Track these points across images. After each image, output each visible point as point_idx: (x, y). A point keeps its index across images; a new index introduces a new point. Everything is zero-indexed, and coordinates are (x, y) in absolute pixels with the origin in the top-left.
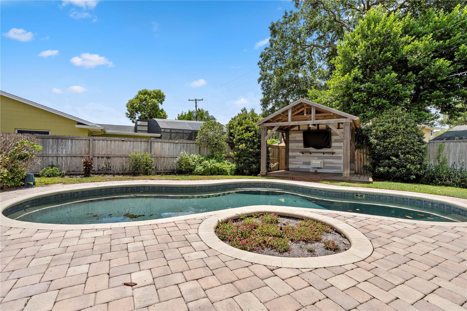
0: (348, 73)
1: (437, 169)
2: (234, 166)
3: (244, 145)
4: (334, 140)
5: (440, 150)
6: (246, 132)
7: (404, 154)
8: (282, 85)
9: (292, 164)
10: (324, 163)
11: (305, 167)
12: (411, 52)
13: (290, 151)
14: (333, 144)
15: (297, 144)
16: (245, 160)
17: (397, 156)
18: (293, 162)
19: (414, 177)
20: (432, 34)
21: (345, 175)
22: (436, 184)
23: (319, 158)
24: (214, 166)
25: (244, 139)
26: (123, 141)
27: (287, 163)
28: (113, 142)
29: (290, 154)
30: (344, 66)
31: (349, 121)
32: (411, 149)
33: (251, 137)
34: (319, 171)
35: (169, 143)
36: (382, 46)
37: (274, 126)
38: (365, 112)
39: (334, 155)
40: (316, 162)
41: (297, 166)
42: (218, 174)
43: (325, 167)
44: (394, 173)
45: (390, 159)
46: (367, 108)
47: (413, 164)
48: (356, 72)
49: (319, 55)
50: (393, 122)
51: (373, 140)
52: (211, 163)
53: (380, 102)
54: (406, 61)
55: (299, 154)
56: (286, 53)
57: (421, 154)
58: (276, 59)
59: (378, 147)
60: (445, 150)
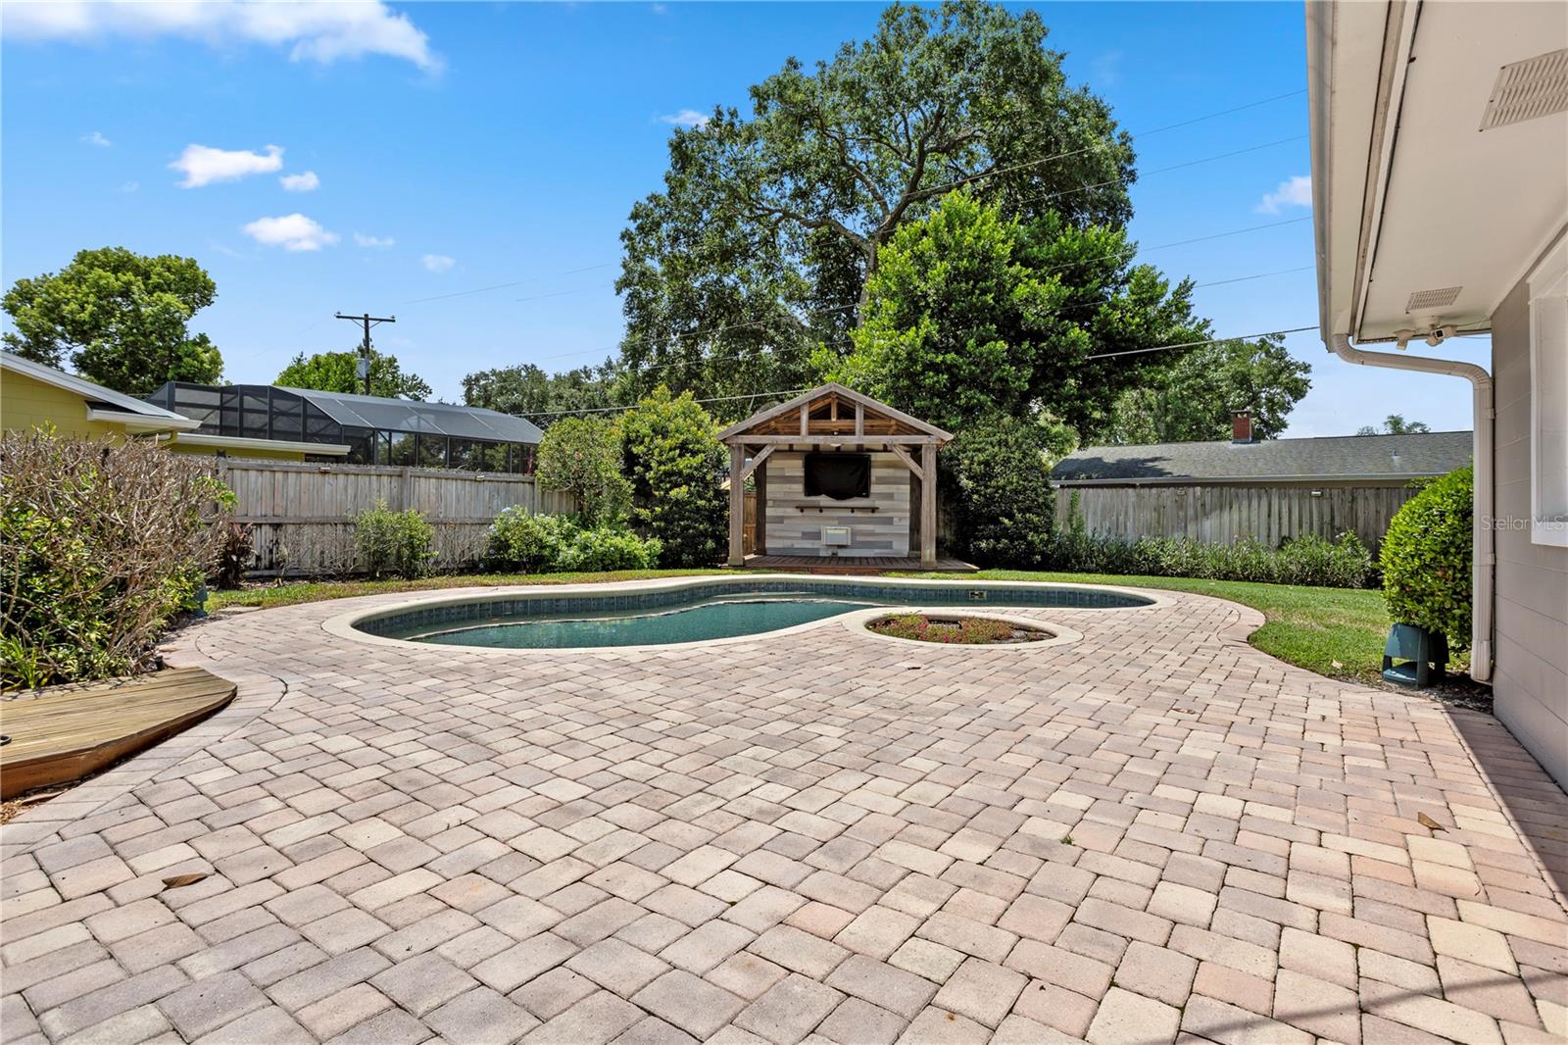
0: (914, 328)
1: (1072, 540)
2: (657, 544)
3: (684, 488)
4: (877, 478)
5: (1073, 504)
6: (681, 455)
7: (1022, 511)
8: (685, 305)
9: (773, 537)
10: (854, 534)
11: (808, 544)
12: (1027, 301)
13: (770, 503)
14: (874, 489)
15: (786, 487)
16: (686, 528)
17: (1011, 517)
18: (777, 534)
19: (1038, 557)
20: (1060, 275)
21: (928, 559)
22: (1071, 570)
23: (842, 521)
24: (611, 545)
25: (680, 474)
26: (325, 473)
27: (760, 535)
28: (292, 477)
29: (770, 512)
30: (900, 306)
31: (934, 441)
32: (1033, 501)
33: (696, 469)
34: (842, 553)
35: (459, 482)
36: (976, 276)
37: (765, 445)
38: (943, 417)
39: (876, 515)
40: (837, 532)
41: (787, 543)
42: (621, 568)
43: (855, 545)
44: (1005, 551)
45: (998, 523)
46: (946, 409)
47: (1037, 532)
48: (928, 325)
49: (792, 236)
50: (999, 443)
51: (965, 482)
52: (602, 538)
53: (973, 398)
54: (1020, 316)
55: (791, 511)
56: (706, 216)
57: (1048, 512)
58: (676, 230)
59: (975, 497)
60: (1081, 505)
